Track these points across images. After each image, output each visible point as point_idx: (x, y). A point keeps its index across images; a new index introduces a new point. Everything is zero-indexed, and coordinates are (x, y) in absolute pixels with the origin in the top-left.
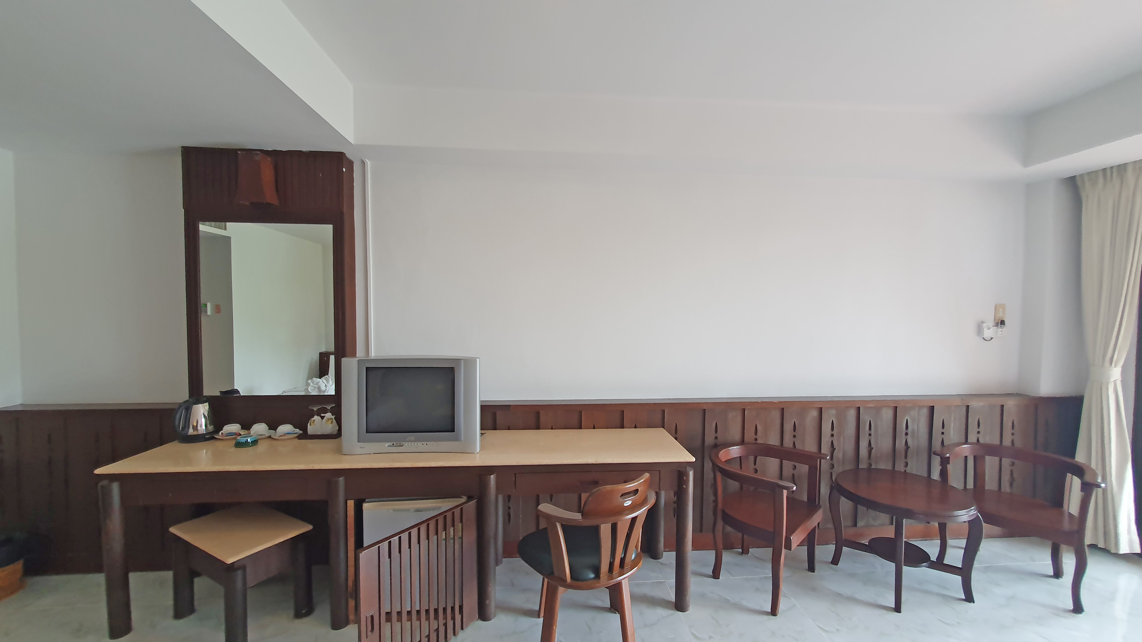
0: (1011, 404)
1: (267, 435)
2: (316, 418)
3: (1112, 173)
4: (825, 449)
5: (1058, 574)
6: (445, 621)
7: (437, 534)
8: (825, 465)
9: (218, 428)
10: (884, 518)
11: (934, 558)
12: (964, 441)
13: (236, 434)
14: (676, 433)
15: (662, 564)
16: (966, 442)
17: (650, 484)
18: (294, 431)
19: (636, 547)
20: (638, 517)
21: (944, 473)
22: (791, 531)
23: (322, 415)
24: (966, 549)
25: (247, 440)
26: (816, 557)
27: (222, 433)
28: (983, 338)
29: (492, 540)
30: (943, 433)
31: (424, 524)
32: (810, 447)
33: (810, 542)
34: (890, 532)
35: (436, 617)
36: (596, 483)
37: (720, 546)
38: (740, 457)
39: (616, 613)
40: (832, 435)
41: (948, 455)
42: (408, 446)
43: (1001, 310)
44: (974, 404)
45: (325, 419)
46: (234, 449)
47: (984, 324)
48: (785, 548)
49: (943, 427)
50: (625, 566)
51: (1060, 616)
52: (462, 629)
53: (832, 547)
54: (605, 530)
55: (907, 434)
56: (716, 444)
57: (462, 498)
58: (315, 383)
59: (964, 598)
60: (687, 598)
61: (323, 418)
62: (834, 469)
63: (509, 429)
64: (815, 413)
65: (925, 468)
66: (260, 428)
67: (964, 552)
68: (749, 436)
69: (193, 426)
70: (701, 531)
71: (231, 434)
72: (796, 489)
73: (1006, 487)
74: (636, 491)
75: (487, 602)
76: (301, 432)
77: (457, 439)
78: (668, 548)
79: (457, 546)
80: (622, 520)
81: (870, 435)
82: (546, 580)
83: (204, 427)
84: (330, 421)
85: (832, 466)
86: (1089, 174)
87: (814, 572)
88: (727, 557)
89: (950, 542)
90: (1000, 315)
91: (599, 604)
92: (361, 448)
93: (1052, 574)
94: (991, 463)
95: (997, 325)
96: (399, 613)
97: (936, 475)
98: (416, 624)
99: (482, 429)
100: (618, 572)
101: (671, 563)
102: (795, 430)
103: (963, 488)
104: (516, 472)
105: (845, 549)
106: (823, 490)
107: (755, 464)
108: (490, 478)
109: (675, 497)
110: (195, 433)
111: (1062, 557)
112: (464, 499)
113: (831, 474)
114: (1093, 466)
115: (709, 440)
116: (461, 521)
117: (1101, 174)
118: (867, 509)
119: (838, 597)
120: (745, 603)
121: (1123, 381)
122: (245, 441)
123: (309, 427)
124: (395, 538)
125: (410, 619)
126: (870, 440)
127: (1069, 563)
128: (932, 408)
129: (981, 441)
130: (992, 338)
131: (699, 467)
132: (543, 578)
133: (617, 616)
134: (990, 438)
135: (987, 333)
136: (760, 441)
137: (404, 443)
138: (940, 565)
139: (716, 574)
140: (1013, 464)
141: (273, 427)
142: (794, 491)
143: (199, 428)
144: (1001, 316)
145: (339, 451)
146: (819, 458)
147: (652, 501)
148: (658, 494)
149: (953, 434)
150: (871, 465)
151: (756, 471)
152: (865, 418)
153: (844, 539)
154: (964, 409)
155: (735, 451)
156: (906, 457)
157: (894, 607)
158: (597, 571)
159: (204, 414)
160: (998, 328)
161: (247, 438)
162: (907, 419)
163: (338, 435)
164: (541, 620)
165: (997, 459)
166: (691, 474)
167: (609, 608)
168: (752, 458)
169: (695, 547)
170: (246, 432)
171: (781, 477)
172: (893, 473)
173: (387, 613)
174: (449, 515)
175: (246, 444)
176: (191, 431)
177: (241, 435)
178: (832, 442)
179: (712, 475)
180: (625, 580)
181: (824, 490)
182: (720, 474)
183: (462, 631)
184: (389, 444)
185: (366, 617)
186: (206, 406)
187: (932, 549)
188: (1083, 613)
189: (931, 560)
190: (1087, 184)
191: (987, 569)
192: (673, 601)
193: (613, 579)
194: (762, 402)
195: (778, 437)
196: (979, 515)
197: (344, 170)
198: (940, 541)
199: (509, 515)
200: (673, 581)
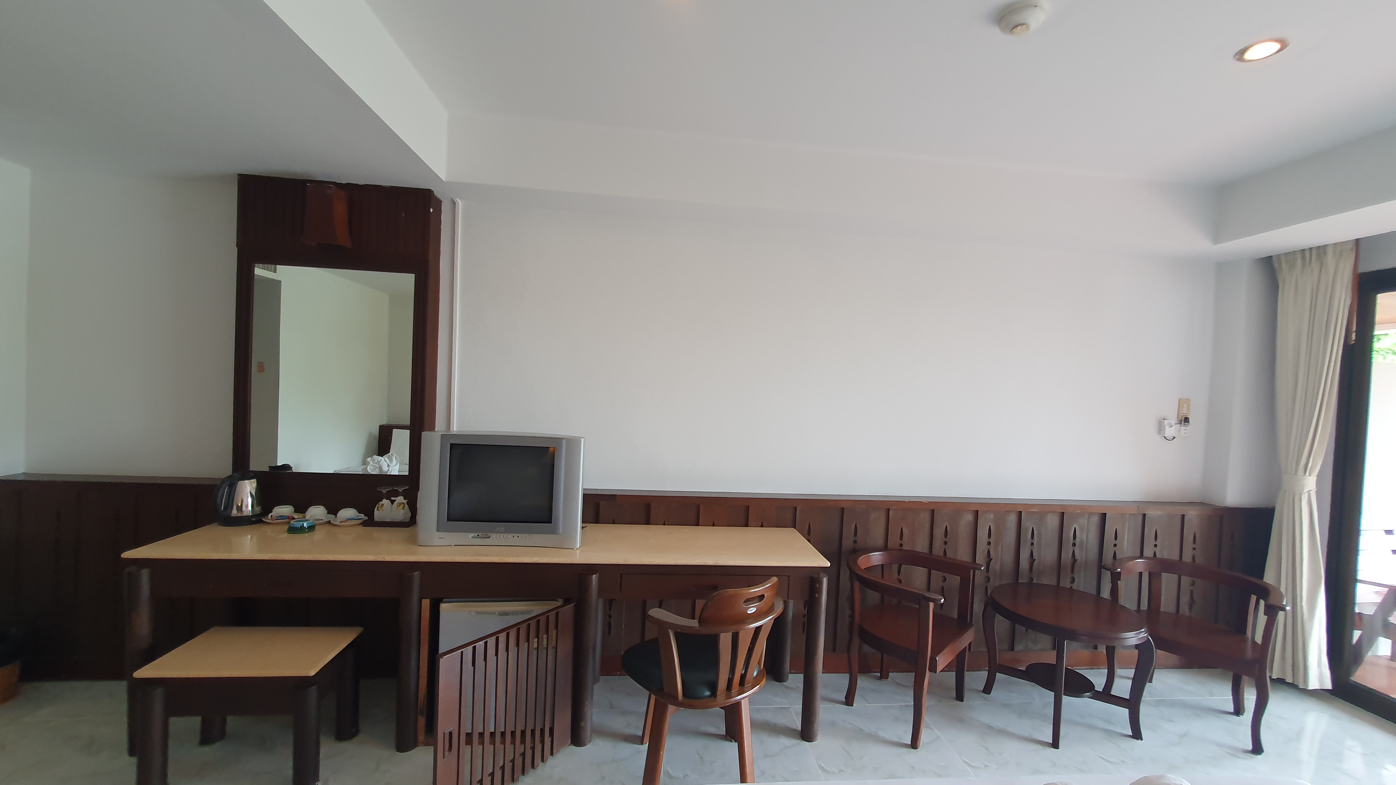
0: (1192, 514)
1: (326, 520)
2: (385, 502)
3: (1311, 255)
4: (980, 559)
5: (1238, 710)
6: (532, 745)
7: (528, 640)
8: (979, 577)
9: (266, 509)
10: (1045, 640)
11: (1099, 686)
12: (1138, 555)
13: (288, 517)
14: (809, 533)
15: (787, 687)
16: (1141, 556)
17: (777, 590)
18: (358, 516)
19: (759, 663)
20: (763, 627)
21: (1114, 591)
22: (936, 651)
23: (393, 499)
24: (1134, 679)
25: (303, 524)
26: (966, 684)
27: (272, 515)
28: (1164, 437)
29: (591, 651)
30: (1115, 545)
31: (514, 629)
32: (963, 554)
33: (959, 666)
34: (1050, 658)
35: (523, 741)
36: (715, 588)
37: (856, 667)
38: (882, 565)
39: (732, 742)
40: (989, 543)
41: (1119, 570)
42: (496, 538)
43: (1185, 405)
44: (1151, 513)
45: (395, 503)
46: (286, 535)
47: (1166, 421)
48: (929, 670)
49: (1116, 538)
50: (745, 684)
51: (1240, 758)
52: (552, 754)
53: (984, 674)
54: (725, 640)
55: (1074, 545)
56: (855, 548)
57: (557, 601)
58: (376, 461)
59: (1131, 734)
60: (815, 725)
61: (393, 502)
62: (989, 583)
63: (614, 523)
64: (970, 517)
65: (1095, 584)
66: (317, 512)
67: (1132, 683)
68: (894, 541)
69: (238, 506)
70: (834, 650)
71: (282, 517)
72: (944, 601)
73: (1185, 609)
74: (761, 597)
75: (582, 724)
76: (366, 518)
77: (554, 531)
78: (794, 670)
79: (550, 657)
80: (744, 629)
81: (1032, 544)
82: (653, 697)
83: (250, 508)
84: (402, 506)
85: (988, 579)
86: (1287, 254)
87: (963, 701)
88: (863, 682)
89: (1119, 671)
90: (1184, 411)
91: (713, 730)
92: (440, 538)
93: (1232, 710)
94: (1168, 581)
95: (1180, 422)
96: (481, 735)
97: (1106, 594)
98: (499, 747)
99: (583, 522)
100: (738, 691)
101: (797, 687)
102: (946, 535)
103: (1136, 609)
104: (622, 573)
105: (999, 676)
106: (976, 606)
107: (899, 573)
108: (591, 579)
109: (805, 609)
110: (239, 515)
111: (1243, 692)
112: (560, 602)
113: (987, 588)
114: (1283, 589)
115: (848, 543)
116: (557, 627)
117: (1299, 256)
118: (1027, 630)
119: (990, 730)
120: (882, 734)
121: (1318, 493)
122: (301, 526)
123: (376, 512)
124: (480, 643)
125: (493, 742)
126: (1032, 550)
127: (1250, 698)
128: (1104, 516)
129: (1158, 555)
130: (1175, 438)
131: (833, 573)
132: (650, 694)
133: (735, 745)
134: (1168, 551)
135: (1169, 432)
136: (905, 547)
137: (491, 534)
138: (1106, 696)
139: (849, 701)
140: (1193, 584)
141: (333, 511)
142: (943, 603)
143: (244, 509)
144: (1185, 413)
145: (413, 540)
146: (972, 568)
147: (779, 609)
148: (786, 603)
149: (1127, 545)
150: (1032, 579)
151: (900, 581)
152: (1028, 524)
153: (999, 664)
154: (1140, 518)
155: (876, 558)
156: (1072, 572)
157: (1051, 742)
158: (713, 688)
159: (250, 492)
160: (1181, 426)
161: (303, 523)
162: (1075, 528)
163: (412, 521)
164: (646, 746)
165: (1175, 577)
166: (825, 581)
167: (723, 735)
168: (895, 567)
169: (826, 670)
170: (301, 516)
171: (929, 589)
172: (1057, 588)
173: (467, 734)
174: (543, 619)
175: (301, 530)
176: (235, 512)
177: (294, 518)
178: (989, 551)
179: (849, 586)
180: (744, 698)
181: (978, 607)
182: (858, 583)
183: (551, 756)
184: (473, 535)
185: (444, 733)
186: (254, 482)
187: (1098, 679)
188: (1263, 754)
189: (1096, 689)
190: (1284, 266)
191: (1160, 703)
192: (799, 729)
193: (731, 698)
194: (909, 501)
195: (926, 543)
196: (1150, 638)
197: (431, 210)
198: (1107, 670)
199: (610, 625)
200: (799, 707)
